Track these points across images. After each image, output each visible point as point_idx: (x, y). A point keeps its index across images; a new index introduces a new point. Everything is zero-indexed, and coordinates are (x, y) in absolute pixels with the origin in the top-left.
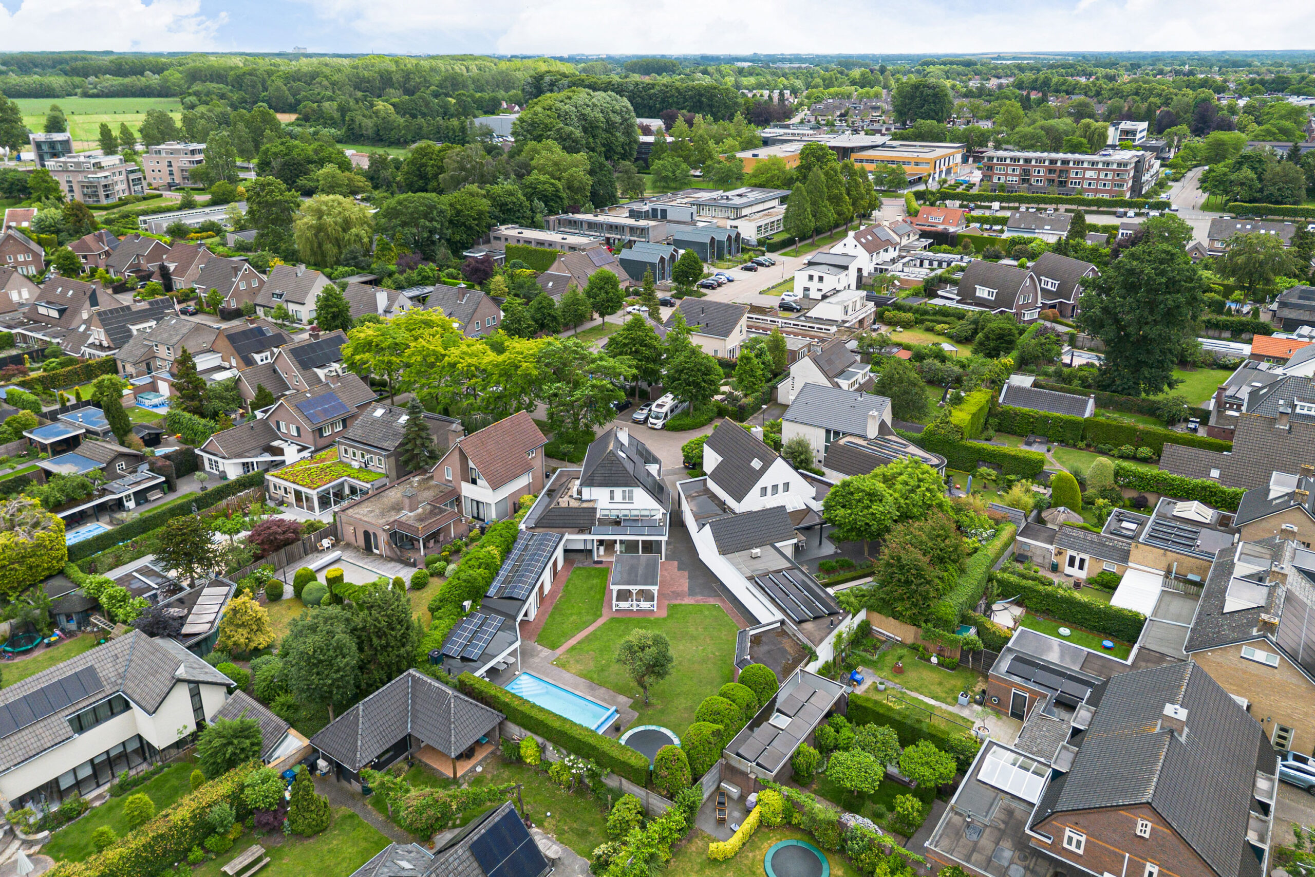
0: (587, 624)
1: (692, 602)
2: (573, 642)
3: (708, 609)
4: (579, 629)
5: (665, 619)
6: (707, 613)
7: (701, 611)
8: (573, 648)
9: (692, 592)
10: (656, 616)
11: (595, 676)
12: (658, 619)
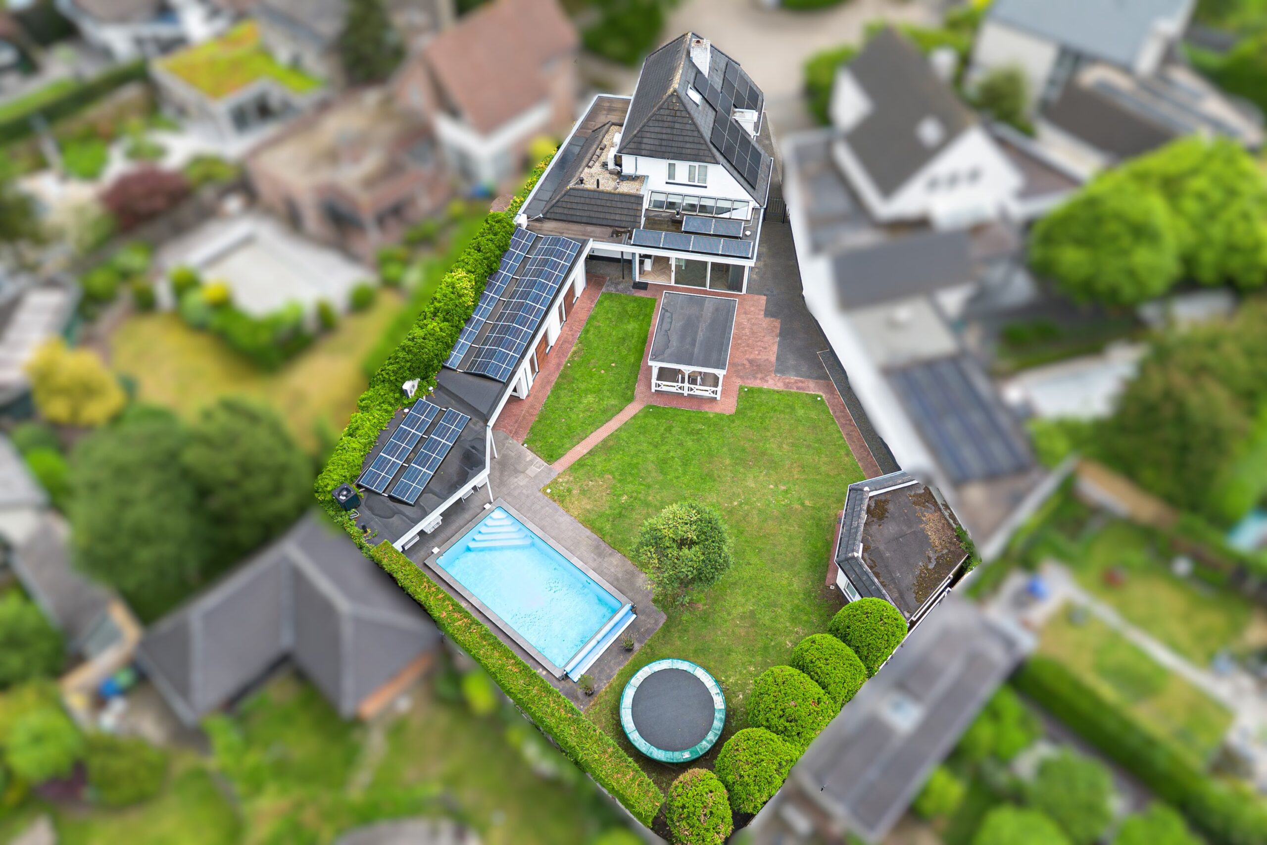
0: (608, 414)
1: (780, 386)
2: (581, 449)
3: (804, 406)
4: (596, 424)
5: (731, 419)
6: (801, 412)
7: (792, 408)
8: (580, 464)
9: (781, 368)
10: (718, 409)
11: (608, 526)
12: (720, 417)
